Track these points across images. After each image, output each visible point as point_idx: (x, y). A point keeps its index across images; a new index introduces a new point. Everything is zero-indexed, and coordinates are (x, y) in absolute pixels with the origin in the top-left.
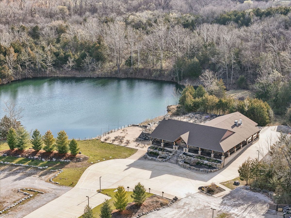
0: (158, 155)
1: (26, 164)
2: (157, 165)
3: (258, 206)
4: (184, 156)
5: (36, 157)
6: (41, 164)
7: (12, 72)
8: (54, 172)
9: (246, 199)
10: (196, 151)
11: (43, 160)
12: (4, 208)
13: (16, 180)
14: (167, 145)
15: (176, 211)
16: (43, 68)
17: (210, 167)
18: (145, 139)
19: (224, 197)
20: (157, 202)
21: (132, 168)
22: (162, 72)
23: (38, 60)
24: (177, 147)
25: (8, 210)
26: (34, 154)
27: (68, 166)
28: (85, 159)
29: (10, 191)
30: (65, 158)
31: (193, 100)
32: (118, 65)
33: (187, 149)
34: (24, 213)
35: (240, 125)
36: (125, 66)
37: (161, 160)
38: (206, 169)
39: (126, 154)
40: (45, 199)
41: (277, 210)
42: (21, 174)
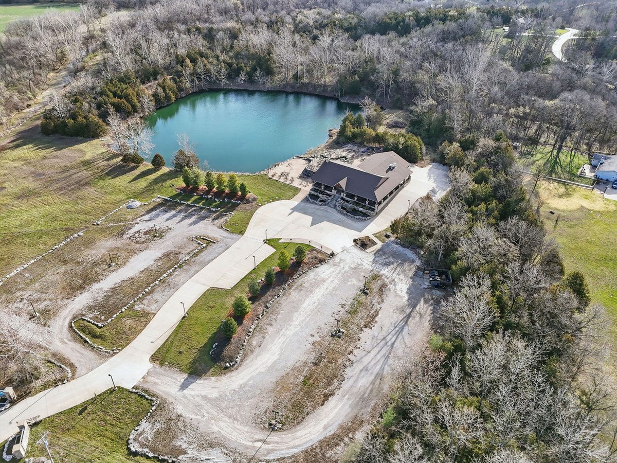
0: (319, 197)
1: (200, 205)
2: (317, 209)
3: (406, 265)
4: (342, 201)
5: (210, 196)
6: (214, 204)
7: (189, 85)
8: (225, 215)
9: (396, 255)
10: (352, 196)
11: (216, 200)
12: (179, 261)
13: (190, 225)
14: (327, 187)
15: (332, 269)
16: (218, 80)
17: (365, 215)
18: (308, 176)
19: (376, 252)
20: (316, 258)
21: (295, 212)
22: (325, 88)
23: (213, 71)
24: (336, 191)
25: (182, 263)
26: (208, 192)
27: (238, 208)
28: (254, 200)
29: (185, 239)
30: (236, 199)
31: (352, 130)
32: (286, 78)
33: (345, 195)
34: (197, 268)
35: (394, 168)
36: (292, 80)
37: (320, 203)
38: (360, 217)
39: (290, 194)
40: (216, 250)
41: (424, 273)
42: (196, 217)
